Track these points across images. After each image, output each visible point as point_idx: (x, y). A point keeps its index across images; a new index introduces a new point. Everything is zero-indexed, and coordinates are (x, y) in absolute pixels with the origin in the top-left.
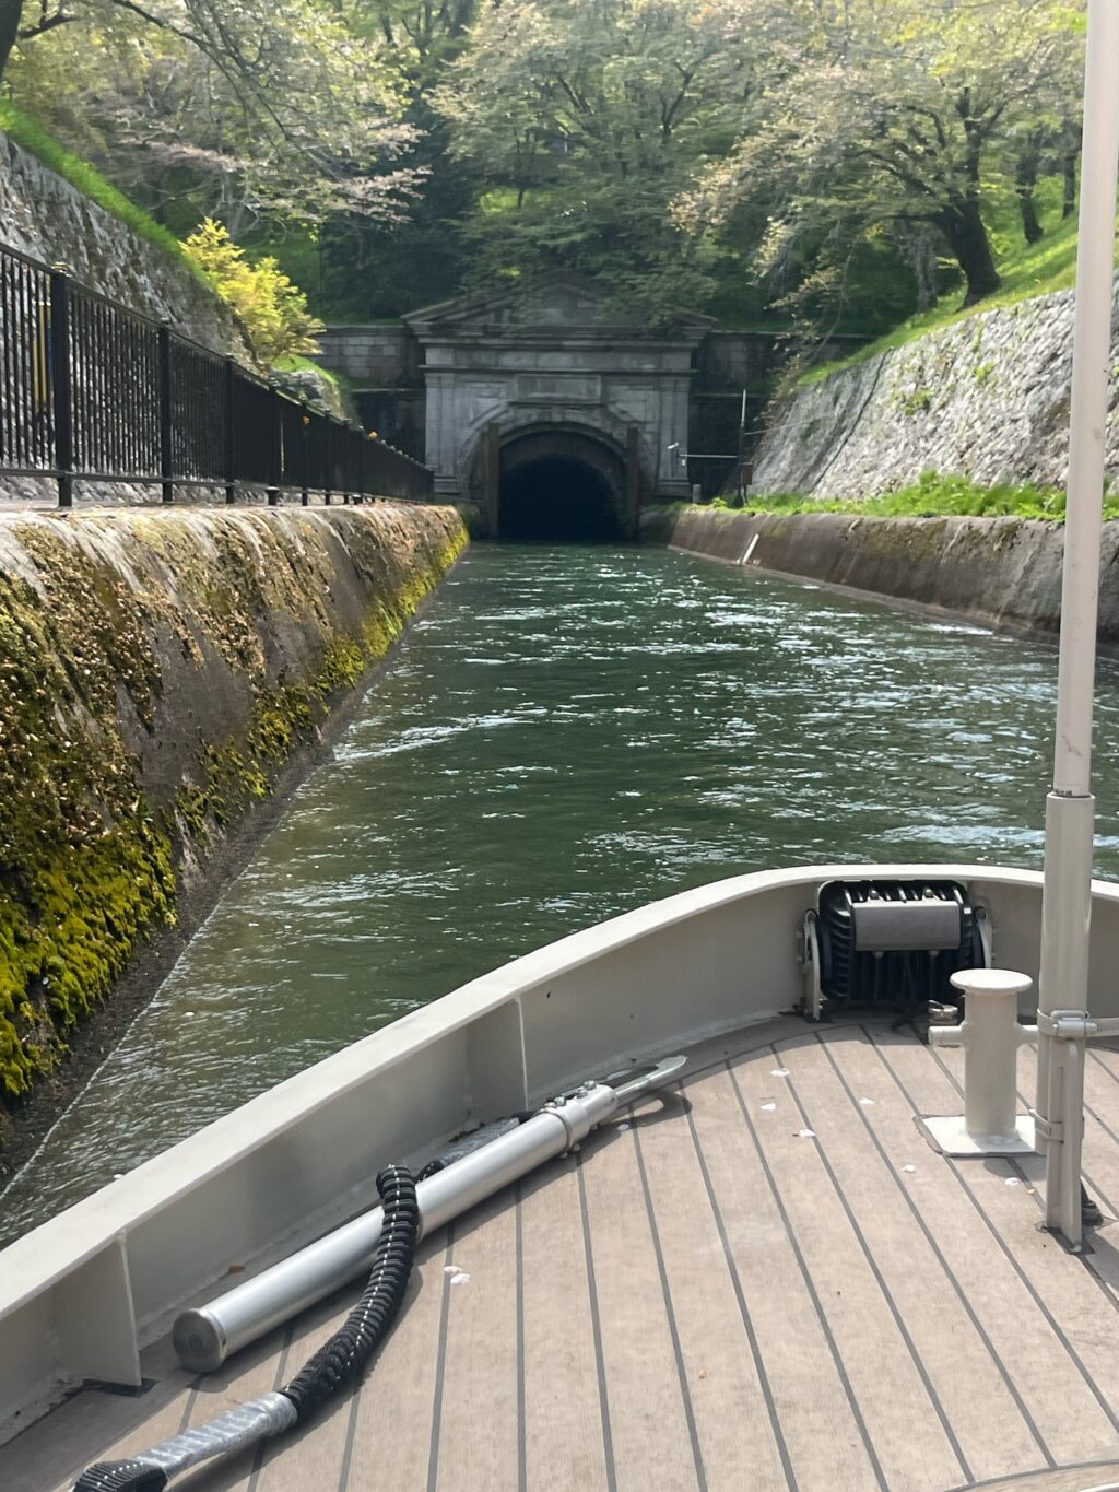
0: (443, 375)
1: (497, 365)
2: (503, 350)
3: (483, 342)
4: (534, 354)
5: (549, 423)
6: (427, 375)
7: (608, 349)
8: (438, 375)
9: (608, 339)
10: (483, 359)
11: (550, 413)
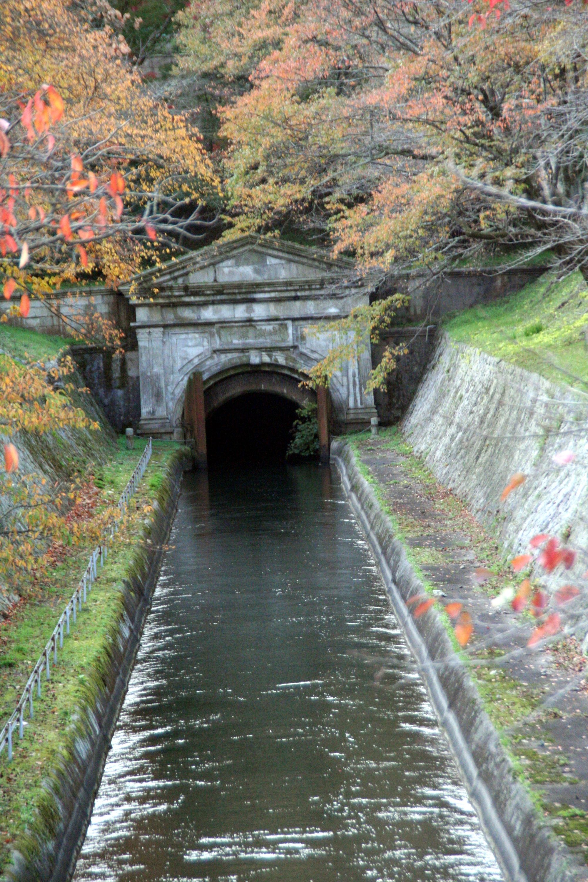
0: (151, 330)
1: (199, 318)
2: (205, 304)
3: (187, 299)
4: (231, 306)
5: (248, 365)
6: (138, 331)
7: (296, 298)
8: (147, 330)
9: (296, 290)
10: (187, 314)
11: (249, 357)
